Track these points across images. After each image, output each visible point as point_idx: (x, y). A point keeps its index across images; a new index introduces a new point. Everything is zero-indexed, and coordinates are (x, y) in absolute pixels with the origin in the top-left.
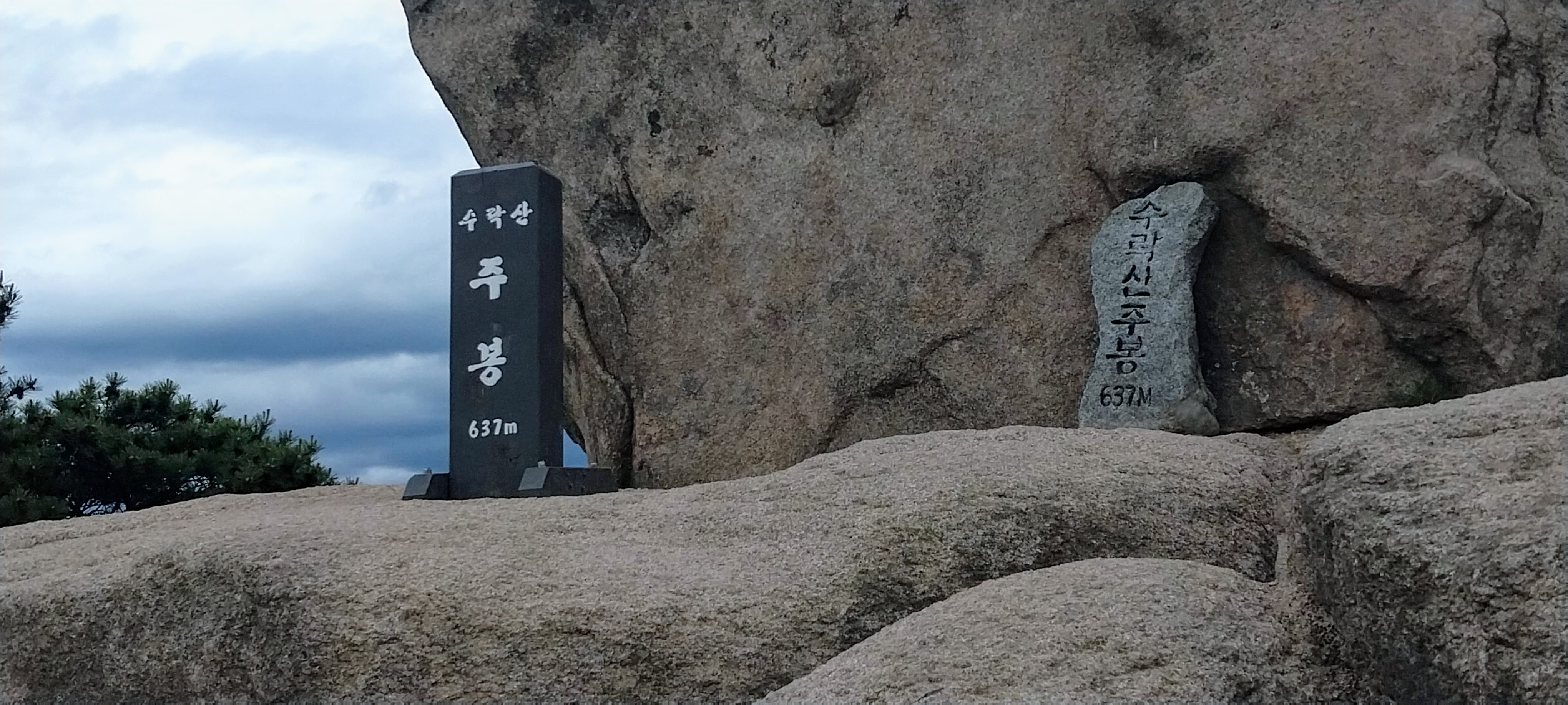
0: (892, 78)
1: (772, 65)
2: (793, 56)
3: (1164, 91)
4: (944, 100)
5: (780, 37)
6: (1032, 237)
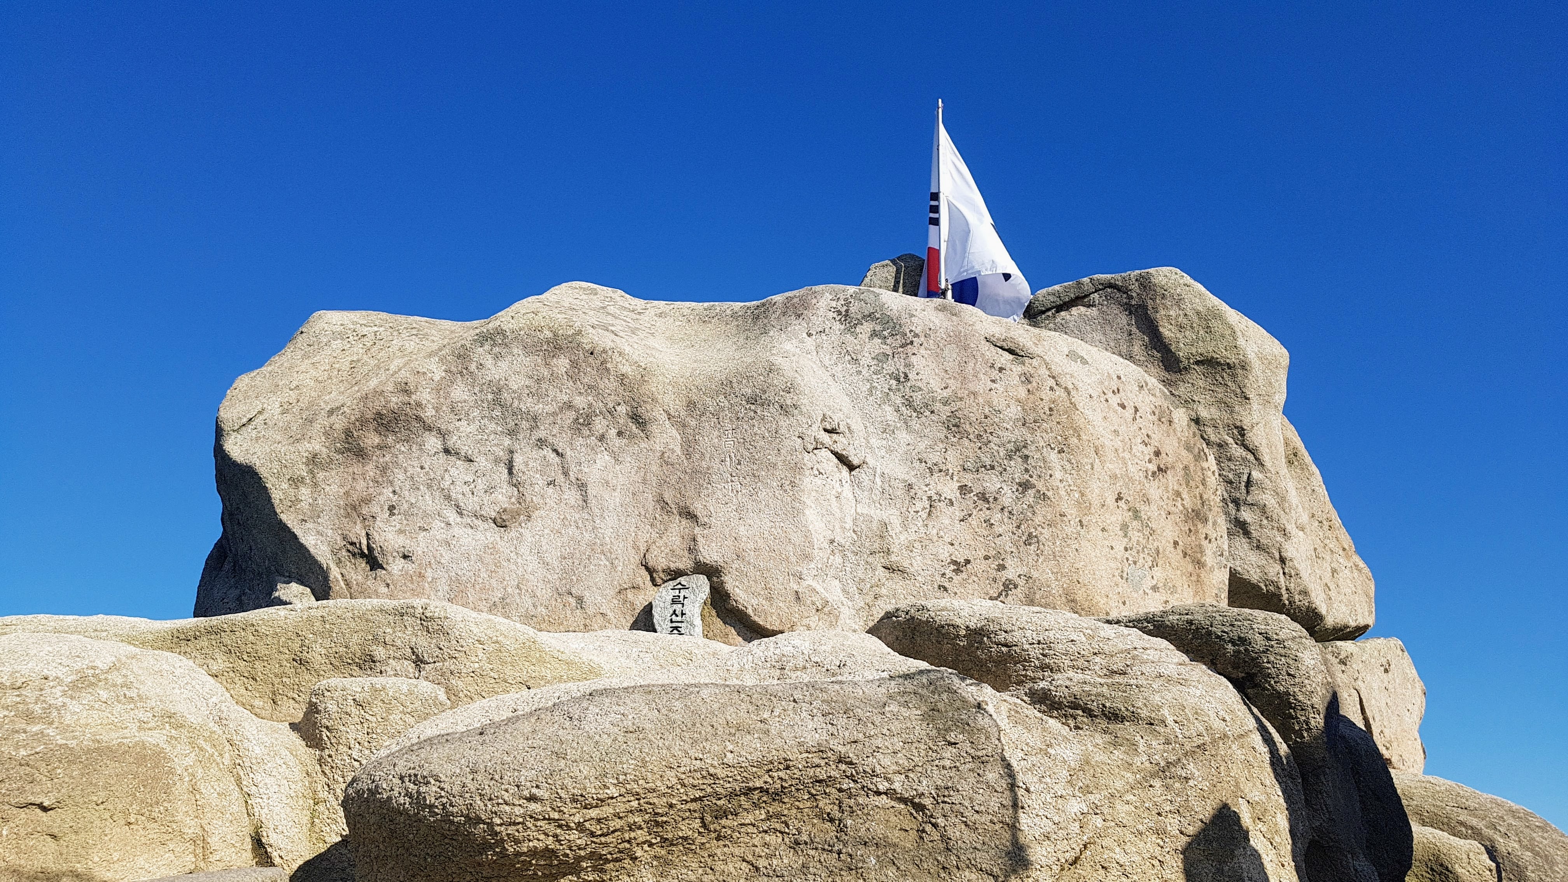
0: (543, 511)
1: (474, 494)
2: (485, 492)
5: (479, 481)
6: (612, 592)
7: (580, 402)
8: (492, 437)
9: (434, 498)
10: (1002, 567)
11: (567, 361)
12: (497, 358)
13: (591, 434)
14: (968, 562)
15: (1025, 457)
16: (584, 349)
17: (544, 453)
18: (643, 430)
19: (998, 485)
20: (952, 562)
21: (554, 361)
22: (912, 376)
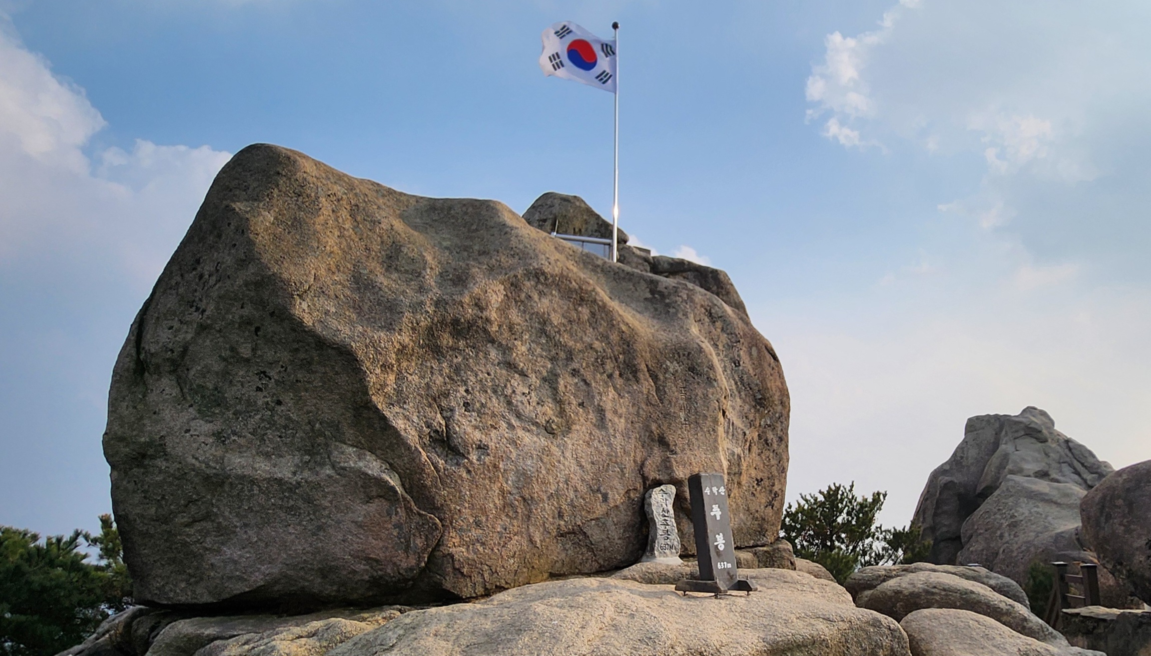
0: (578, 426)
1: (529, 404)
2: (538, 403)
3: (663, 458)
5: (533, 394)
6: (622, 492)
7: (597, 345)
8: (539, 359)
9: (500, 402)
10: (773, 485)
11: (588, 311)
12: (541, 294)
13: (605, 372)
14: (762, 480)
15: (782, 422)
16: (598, 304)
17: (577, 380)
18: (634, 376)
19: (772, 436)
20: (757, 480)
21: (580, 309)
22: (741, 363)
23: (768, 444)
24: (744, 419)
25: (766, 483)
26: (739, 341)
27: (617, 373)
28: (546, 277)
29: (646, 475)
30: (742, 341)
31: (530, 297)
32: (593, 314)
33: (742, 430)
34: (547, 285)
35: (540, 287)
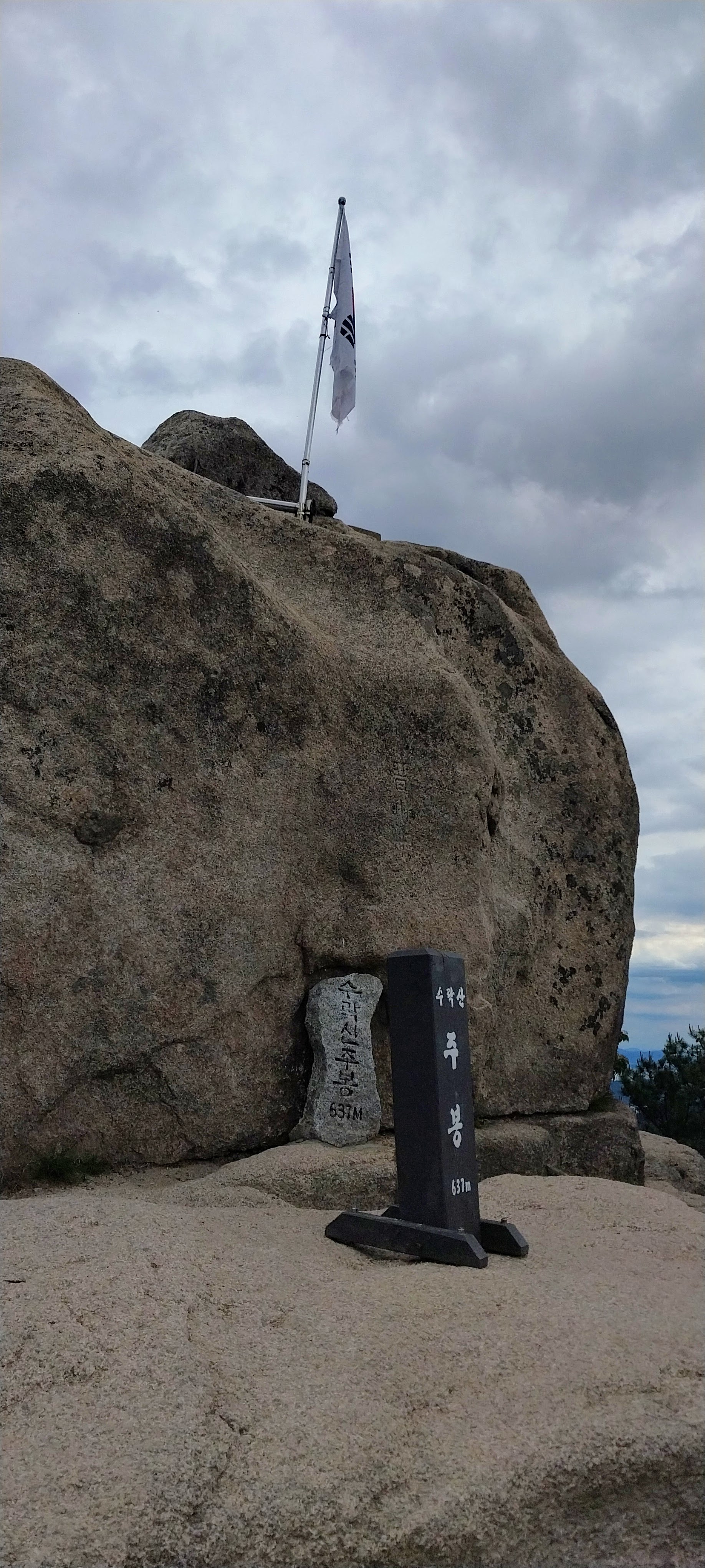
0: (155, 829)
1: (37, 773)
2: (59, 775)
3: (350, 910)
4: (194, 861)
5: (47, 753)
6: (253, 980)
8: (67, 677)
10: (599, 983)
11: (191, 581)
12: (77, 532)
13: (223, 718)
14: (573, 971)
15: (619, 854)
16: (214, 569)
17: (157, 730)
18: (291, 730)
19: (597, 881)
20: (561, 970)
21: (170, 574)
22: (535, 725)
23: (588, 898)
24: (538, 841)
25: (581, 978)
26: (533, 681)
27: (253, 720)
28: (89, 494)
29: (309, 945)
30: (539, 679)
31: (49, 534)
32: (202, 589)
33: (532, 863)
34: (90, 512)
35: (75, 516)
